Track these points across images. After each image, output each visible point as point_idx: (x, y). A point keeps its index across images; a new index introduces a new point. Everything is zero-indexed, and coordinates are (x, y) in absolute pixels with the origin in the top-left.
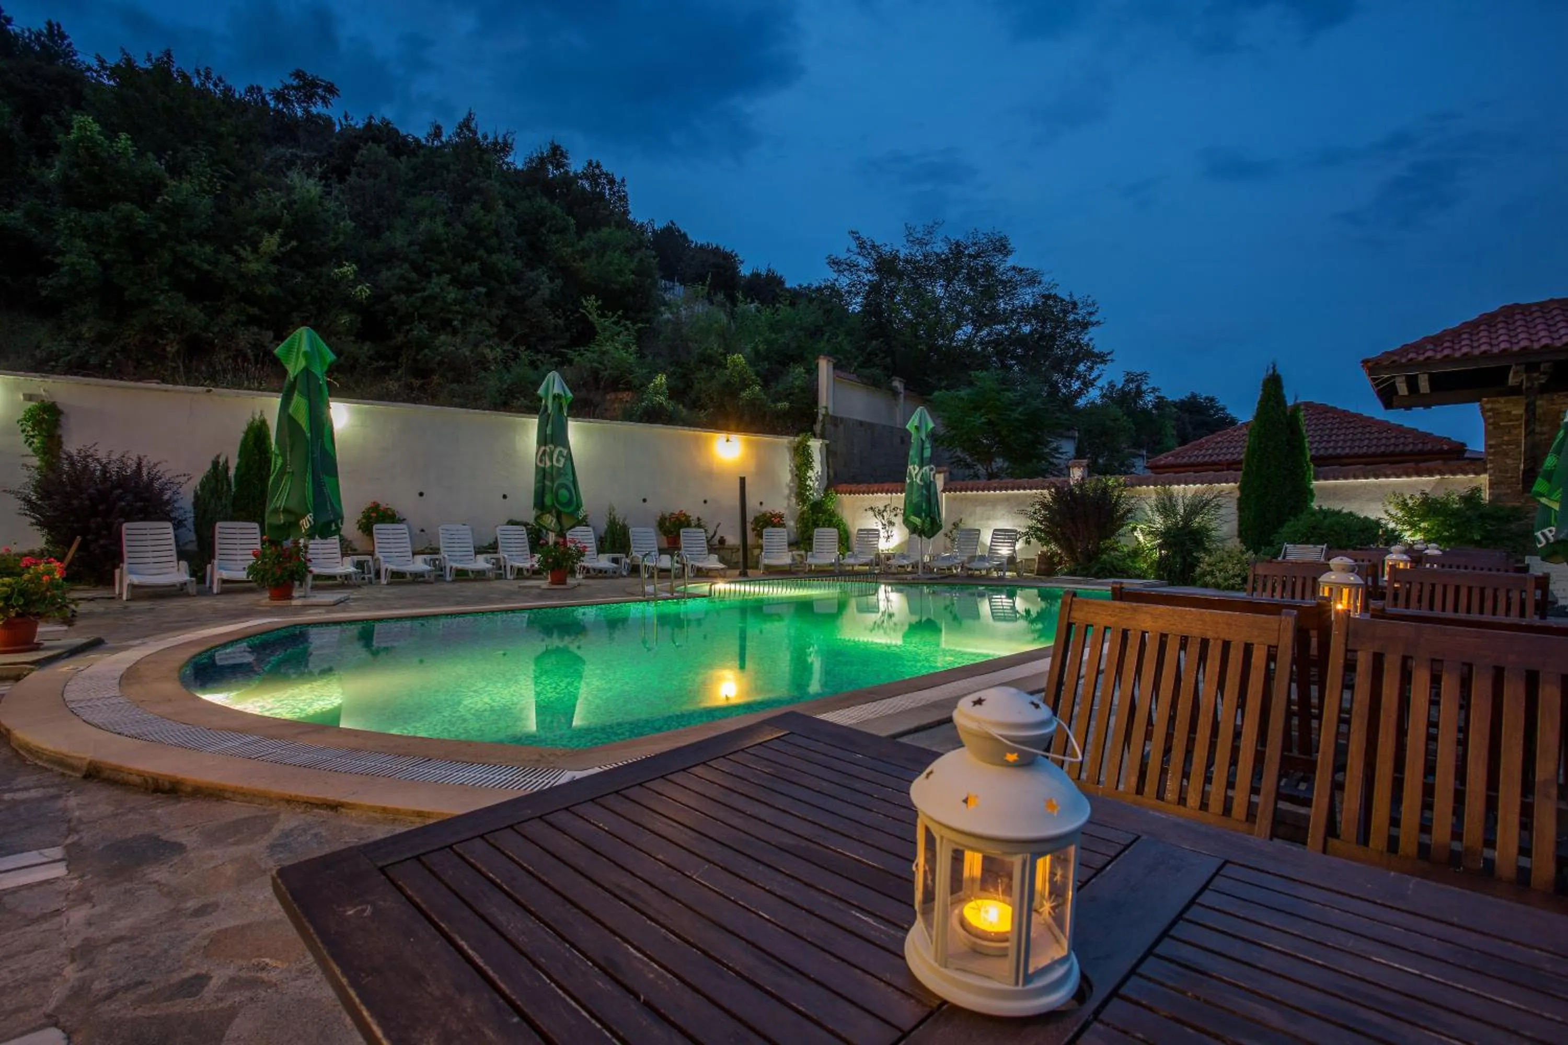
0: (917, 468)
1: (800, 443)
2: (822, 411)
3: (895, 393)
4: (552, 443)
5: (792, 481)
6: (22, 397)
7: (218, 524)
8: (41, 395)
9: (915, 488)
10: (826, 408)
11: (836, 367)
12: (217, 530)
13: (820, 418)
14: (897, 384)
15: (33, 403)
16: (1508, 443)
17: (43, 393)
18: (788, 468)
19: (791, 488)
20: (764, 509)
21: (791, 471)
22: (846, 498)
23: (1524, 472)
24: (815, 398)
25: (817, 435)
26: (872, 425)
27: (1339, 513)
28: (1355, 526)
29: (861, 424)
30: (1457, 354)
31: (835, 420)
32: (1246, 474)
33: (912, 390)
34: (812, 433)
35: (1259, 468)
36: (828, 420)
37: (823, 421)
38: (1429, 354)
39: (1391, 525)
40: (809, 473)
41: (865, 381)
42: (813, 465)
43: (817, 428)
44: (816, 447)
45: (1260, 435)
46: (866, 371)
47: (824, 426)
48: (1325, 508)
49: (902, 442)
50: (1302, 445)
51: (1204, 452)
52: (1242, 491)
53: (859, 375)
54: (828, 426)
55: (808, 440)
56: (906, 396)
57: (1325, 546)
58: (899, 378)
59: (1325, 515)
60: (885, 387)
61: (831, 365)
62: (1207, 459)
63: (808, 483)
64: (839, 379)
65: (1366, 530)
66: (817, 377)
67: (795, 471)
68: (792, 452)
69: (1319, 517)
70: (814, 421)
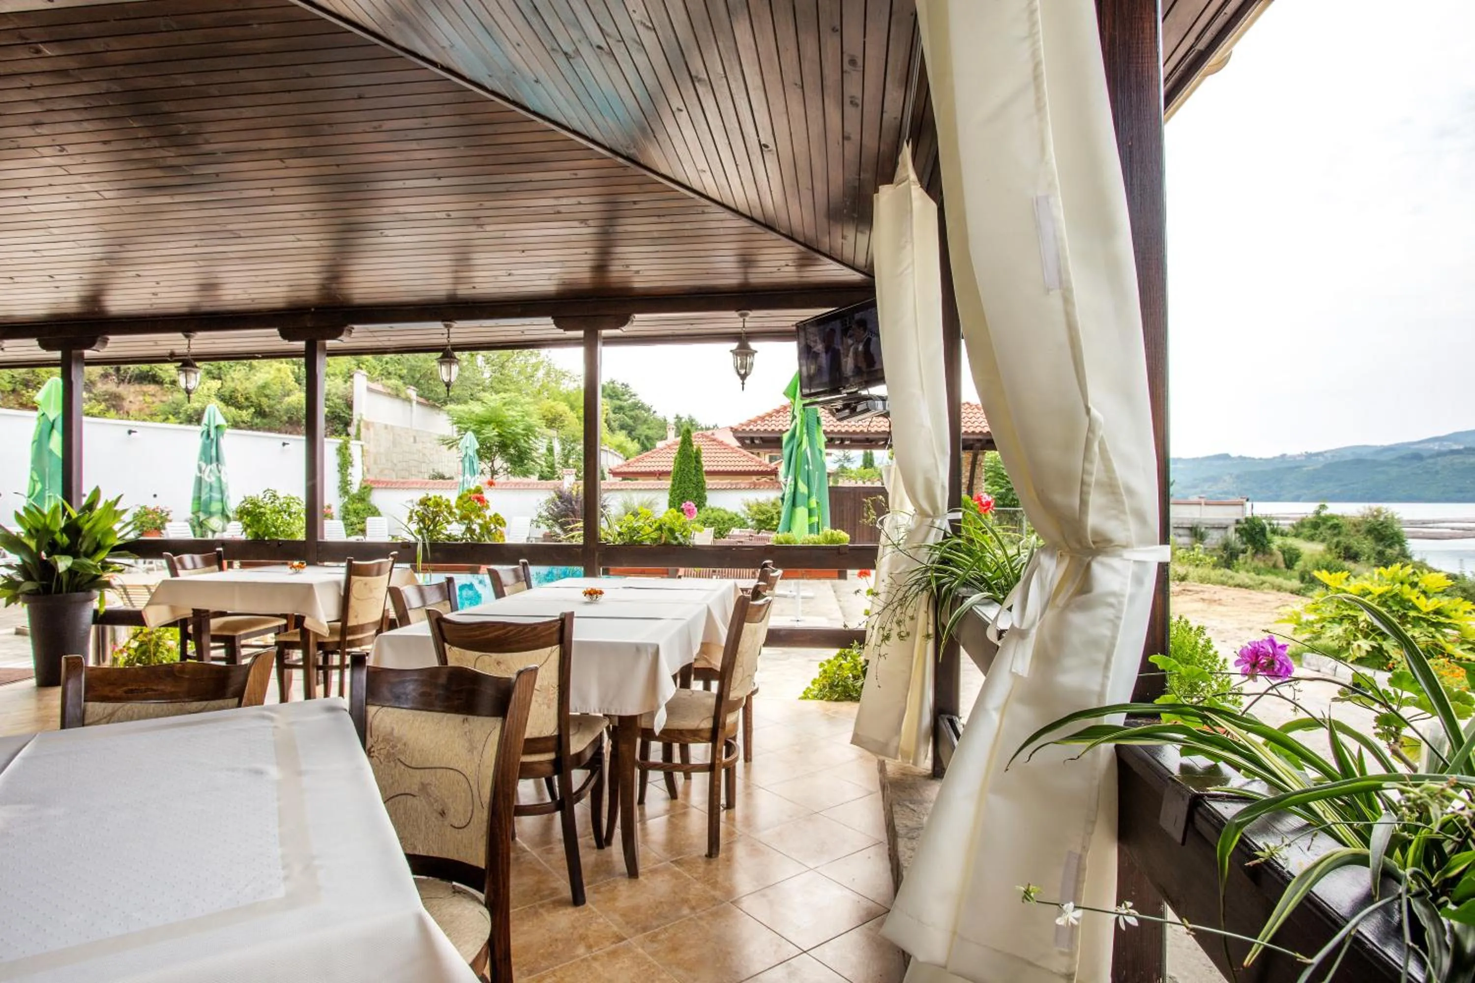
1: (342, 445)
2: (357, 417)
3: (410, 401)
5: (336, 476)
10: (362, 415)
11: (368, 379)
13: (356, 422)
14: (412, 393)
19: (335, 483)
24: (350, 406)
25: (353, 437)
26: (392, 427)
27: (719, 510)
28: (726, 517)
29: (386, 427)
30: (770, 429)
31: (368, 425)
32: (673, 485)
33: (421, 396)
34: (348, 435)
35: (680, 483)
36: (362, 424)
37: (359, 426)
38: (759, 427)
39: (743, 516)
40: (350, 471)
41: (389, 391)
42: (354, 463)
43: (352, 430)
44: (355, 448)
45: (680, 463)
46: (389, 382)
47: (359, 430)
48: (712, 506)
49: (415, 441)
50: (701, 469)
51: (644, 464)
52: (671, 495)
53: (383, 385)
54: (363, 430)
55: (348, 442)
56: (418, 403)
57: (713, 529)
58: (412, 387)
59: (713, 510)
60: (403, 395)
61: (365, 378)
62: (648, 469)
63: (349, 478)
64: (370, 390)
65: (731, 519)
66: (352, 387)
67: (338, 468)
68: (336, 452)
69: (710, 511)
70: (347, 424)
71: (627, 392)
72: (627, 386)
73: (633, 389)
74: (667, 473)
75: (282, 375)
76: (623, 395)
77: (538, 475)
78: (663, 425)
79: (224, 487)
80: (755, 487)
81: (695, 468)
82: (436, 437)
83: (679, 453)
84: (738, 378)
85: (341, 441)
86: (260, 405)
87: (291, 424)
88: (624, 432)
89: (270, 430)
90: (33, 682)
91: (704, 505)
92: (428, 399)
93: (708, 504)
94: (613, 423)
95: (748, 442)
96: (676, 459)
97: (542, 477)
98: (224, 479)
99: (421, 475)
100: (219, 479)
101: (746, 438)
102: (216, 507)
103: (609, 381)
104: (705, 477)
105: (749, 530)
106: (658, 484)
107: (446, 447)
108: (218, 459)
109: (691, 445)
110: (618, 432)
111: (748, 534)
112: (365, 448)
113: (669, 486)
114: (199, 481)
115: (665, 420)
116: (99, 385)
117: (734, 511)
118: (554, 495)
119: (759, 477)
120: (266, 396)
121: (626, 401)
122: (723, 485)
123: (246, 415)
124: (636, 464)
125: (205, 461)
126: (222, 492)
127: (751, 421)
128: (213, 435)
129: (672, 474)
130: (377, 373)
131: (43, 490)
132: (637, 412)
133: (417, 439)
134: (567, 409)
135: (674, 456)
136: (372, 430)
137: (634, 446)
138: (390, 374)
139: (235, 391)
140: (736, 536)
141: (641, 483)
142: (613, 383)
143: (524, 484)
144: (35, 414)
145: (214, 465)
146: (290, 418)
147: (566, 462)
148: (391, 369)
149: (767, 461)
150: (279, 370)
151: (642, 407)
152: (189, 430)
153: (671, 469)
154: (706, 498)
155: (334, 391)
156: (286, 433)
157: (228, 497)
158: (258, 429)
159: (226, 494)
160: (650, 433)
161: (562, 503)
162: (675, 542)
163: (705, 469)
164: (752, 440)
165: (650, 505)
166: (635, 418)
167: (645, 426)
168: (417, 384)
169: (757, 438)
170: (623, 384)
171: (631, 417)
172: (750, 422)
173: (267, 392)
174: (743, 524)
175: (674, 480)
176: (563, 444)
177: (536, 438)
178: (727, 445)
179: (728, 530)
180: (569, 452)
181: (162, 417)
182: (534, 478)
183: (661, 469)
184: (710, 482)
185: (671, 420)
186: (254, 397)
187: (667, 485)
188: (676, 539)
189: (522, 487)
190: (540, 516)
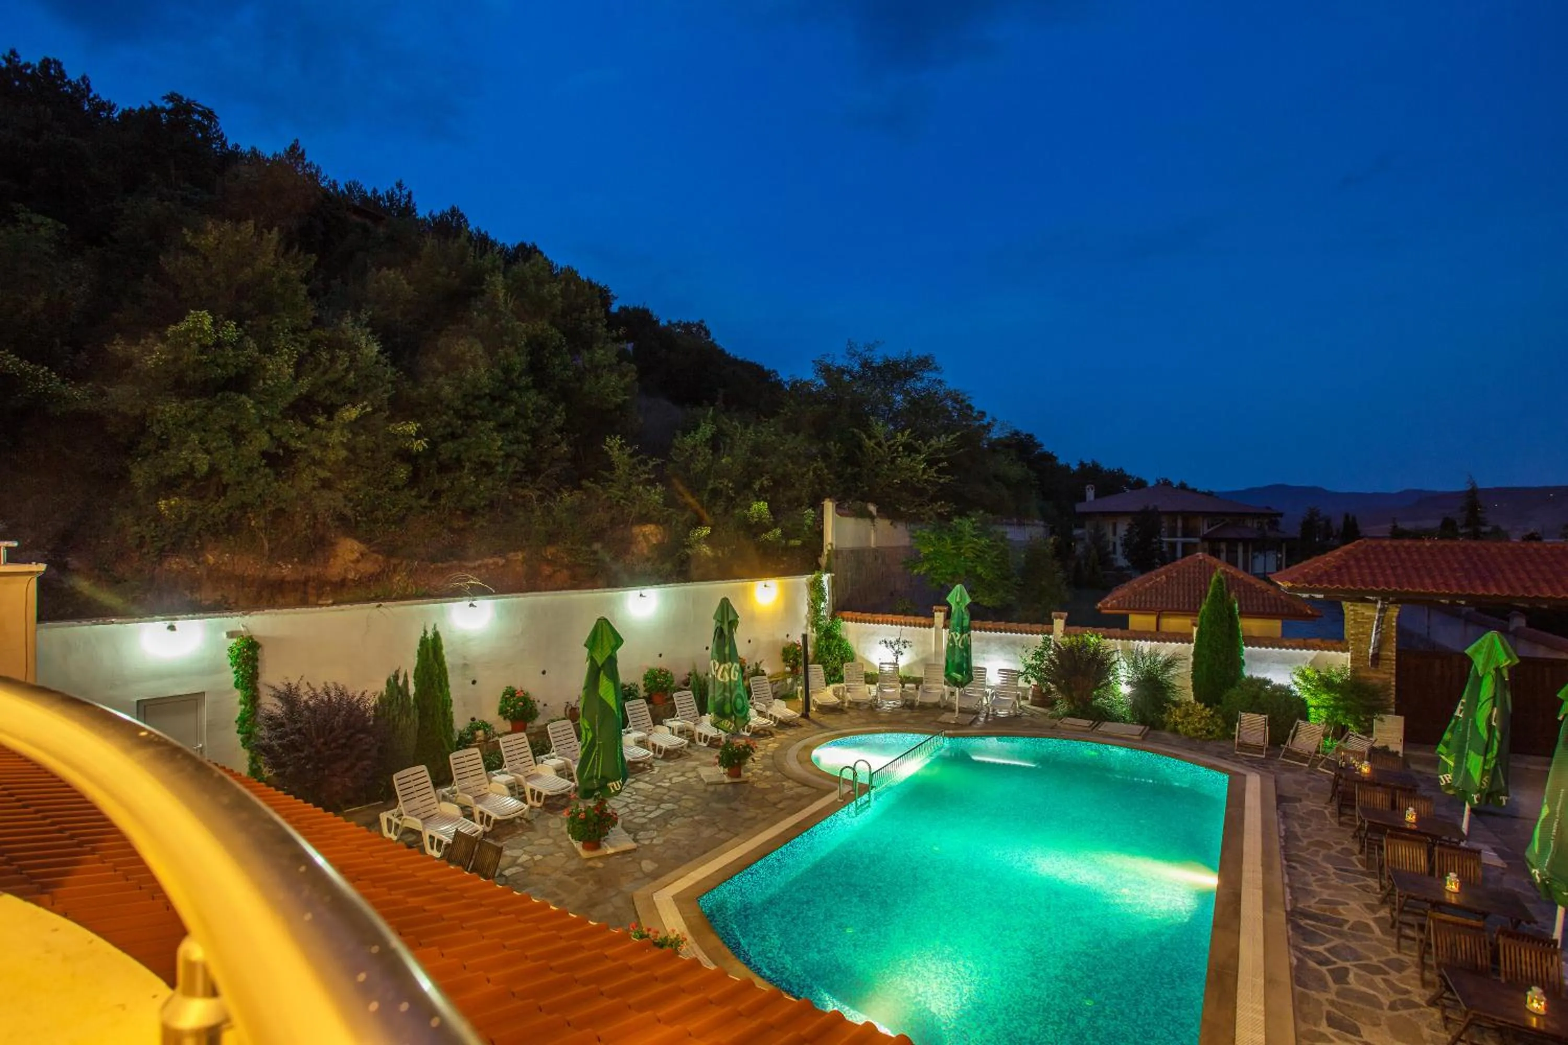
0: (959, 635)
1: (816, 579)
2: (827, 548)
3: (872, 518)
4: (730, 660)
5: (809, 612)
6: (225, 635)
7: (451, 757)
8: (240, 632)
9: (957, 652)
10: (831, 544)
11: (838, 507)
12: (452, 762)
13: (826, 552)
14: (872, 508)
15: (235, 640)
16: (1363, 633)
17: (242, 629)
18: (806, 602)
19: (808, 619)
20: (790, 640)
21: (808, 604)
22: (850, 625)
23: (1372, 656)
24: (819, 534)
25: (824, 569)
26: (858, 550)
29: (852, 551)
31: (837, 554)
36: (832, 554)
37: (828, 555)
40: (822, 606)
41: (854, 512)
42: (826, 597)
43: (822, 561)
44: (827, 580)
47: (829, 560)
49: (876, 559)
54: (833, 560)
55: (821, 577)
56: (878, 518)
57: (1266, 717)
60: (865, 514)
63: (822, 614)
64: (837, 515)
70: (818, 554)
73: (1039, 440)
85: (814, 576)
112: (834, 579)
133: (878, 556)
136: (840, 557)
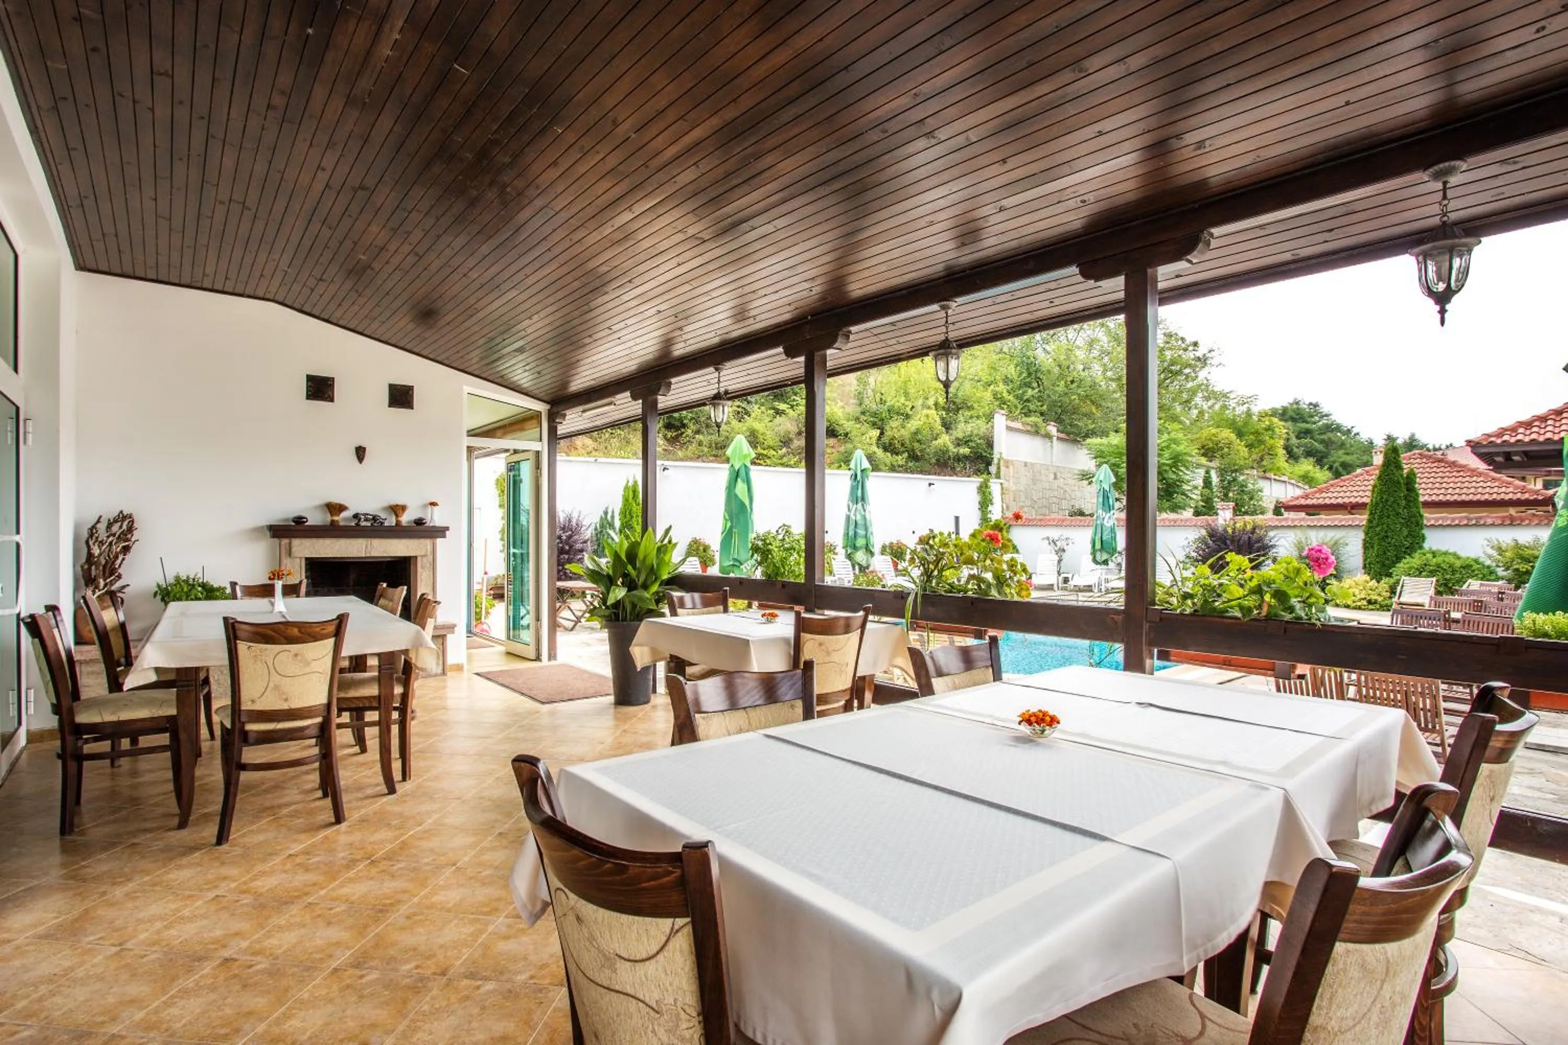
1: (982, 483)
2: (997, 455)
3: (1050, 437)
10: (1001, 452)
11: (1009, 419)
13: (996, 460)
14: (1052, 429)
24: (990, 445)
25: (993, 476)
26: (1033, 465)
27: (1446, 553)
28: (1458, 564)
29: (1026, 464)
30: (1541, 439)
31: (1007, 463)
32: (1370, 521)
33: (1062, 432)
34: (989, 473)
35: (1381, 517)
36: (1002, 463)
37: (999, 464)
38: (1520, 437)
39: (1488, 562)
40: (989, 508)
41: (1029, 428)
42: (994, 500)
43: (993, 469)
44: (995, 487)
45: (1381, 491)
46: (1029, 420)
47: (999, 468)
48: (1434, 548)
49: (1055, 478)
50: (1416, 500)
51: (1330, 495)
52: (1366, 534)
53: (1023, 424)
54: (1002, 468)
55: (988, 480)
56: (1058, 438)
57: (1434, 579)
58: (1053, 423)
59: (1434, 554)
60: (1043, 432)
61: (1004, 417)
62: (1333, 501)
63: (989, 516)
64: (1009, 429)
65: (1467, 567)
66: (992, 427)
67: (978, 506)
68: (976, 491)
69: (1429, 556)
70: (989, 463)
71: (1317, 413)
72: (1316, 405)
73: (1325, 408)
74: (1364, 505)
75: (931, 420)
76: (1312, 417)
77: (1192, 510)
78: (1369, 447)
79: (868, 524)
80: (1512, 523)
81: (1406, 497)
82: (1077, 472)
83: (1380, 478)
84: (1430, 302)
85: (982, 480)
86: (913, 450)
87: (939, 466)
88: (1311, 459)
89: (921, 472)
90: (611, 699)
91: (1421, 548)
92: (1068, 434)
93: (1426, 545)
94: (1295, 450)
95: (1499, 459)
96: (1374, 486)
97: (1197, 513)
98: (867, 516)
99: (1061, 512)
100: (864, 518)
101: (1498, 454)
102: (861, 542)
103: (1291, 401)
104: (1422, 511)
105: (1500, 582)
106: (1347, 520)
107: (1087, 482)
108: (863, 499)
109: (1399, 467)
110: (1302, 459)
111: (1496, 590)
112: (1004, 486)
113: (1364, 523)
114: (848, 518)
115: (1371, 443)
116: (795, 441)
117: (1473, 555)
118: (1204, 532)
119: (1523, 509)
120: (918, 441)
121: (1315, 423)
122: (1453, 519)
123: (900, 459)
124: (1317, 495)
125: (852, 502)
126: (866, 529)
127: (1505, 430)
128: (859, 477)
129: (1368, 507)
130: (1018, 412)
131: (731, 528)
132: (1330, 435)
133: (1058, 475)
134: (1233, 436)
135: (1372, 482)
136: (1011, 467)
137: (1322, 475)
138: (1030, 411)
139: (893, 438)
140: (1473, 593)
141: (1324, 518)
142: (1297, 403)
143: (1170, 521)
144: (727, 466)
145: (860, 504)
146: (938, 460)
147: (1226, 495)
148: (1032, 407)
149: (1539, 485)
150: (927, 416)
151: (1338, 428)
152: (839, 475)
153: (1367, 500)
154: (1423, 538)
155: (975, 432)
156: (935, 474)
157: (872, 533)
158: (912, 472)
159: (870, 530)
160: (1348, 459)
161: (1214, 542)
162: (1288, 617)
163: (1421, 499)
164: (1508, 456)
165: (1335, 547)
166: (1327, 443)
167: (1341, 452)
168: (1059, 420)
169: (1516, 453)
170: (1311, 404)
171: (1322, 442)
172: (1502, 432)
173: (920, 437)
174: (1488, 574)
175: (1371, 514)
176: (1222, 475)
177: (1187, 468)
178: (1465, 466)
179: (1461, 581)
180: (1229, 482)
181: (837, 465)
182: (1188, 514)
183: (1353, 500)
184: (1429, 517)
185: (1380, 442)
186: (908, 442)
187: (1361, 520)
188: (1291, 609)
189: (1167, 523)
190: (1188, 557)
